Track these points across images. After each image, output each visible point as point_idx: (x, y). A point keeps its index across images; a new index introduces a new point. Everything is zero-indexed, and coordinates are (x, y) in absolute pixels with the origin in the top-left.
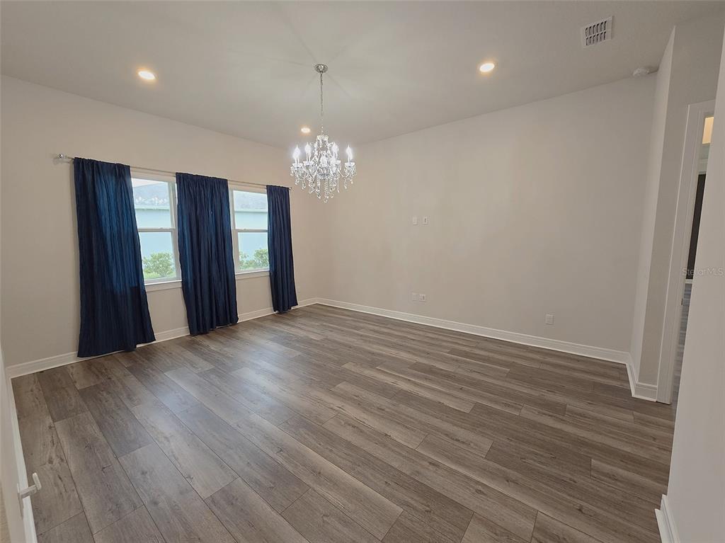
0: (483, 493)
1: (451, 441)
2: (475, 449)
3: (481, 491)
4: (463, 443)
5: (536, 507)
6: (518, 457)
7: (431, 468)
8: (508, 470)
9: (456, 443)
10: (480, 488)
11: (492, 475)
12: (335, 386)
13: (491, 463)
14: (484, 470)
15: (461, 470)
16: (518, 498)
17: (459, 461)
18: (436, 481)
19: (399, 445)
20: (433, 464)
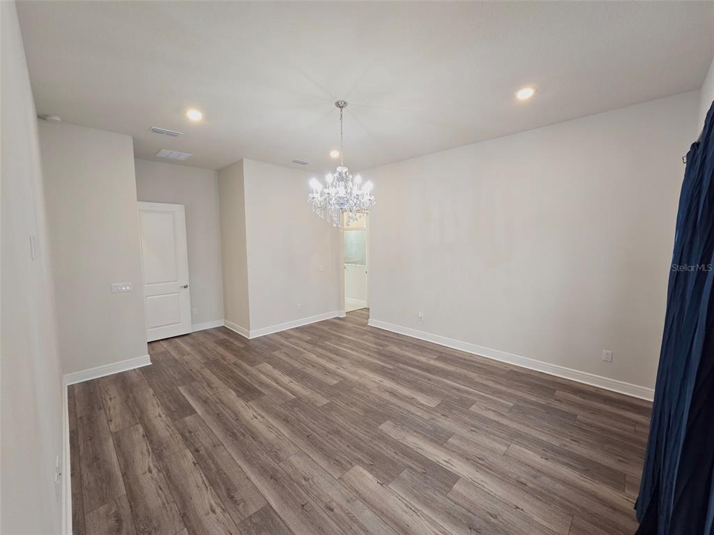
12: (340, 382)
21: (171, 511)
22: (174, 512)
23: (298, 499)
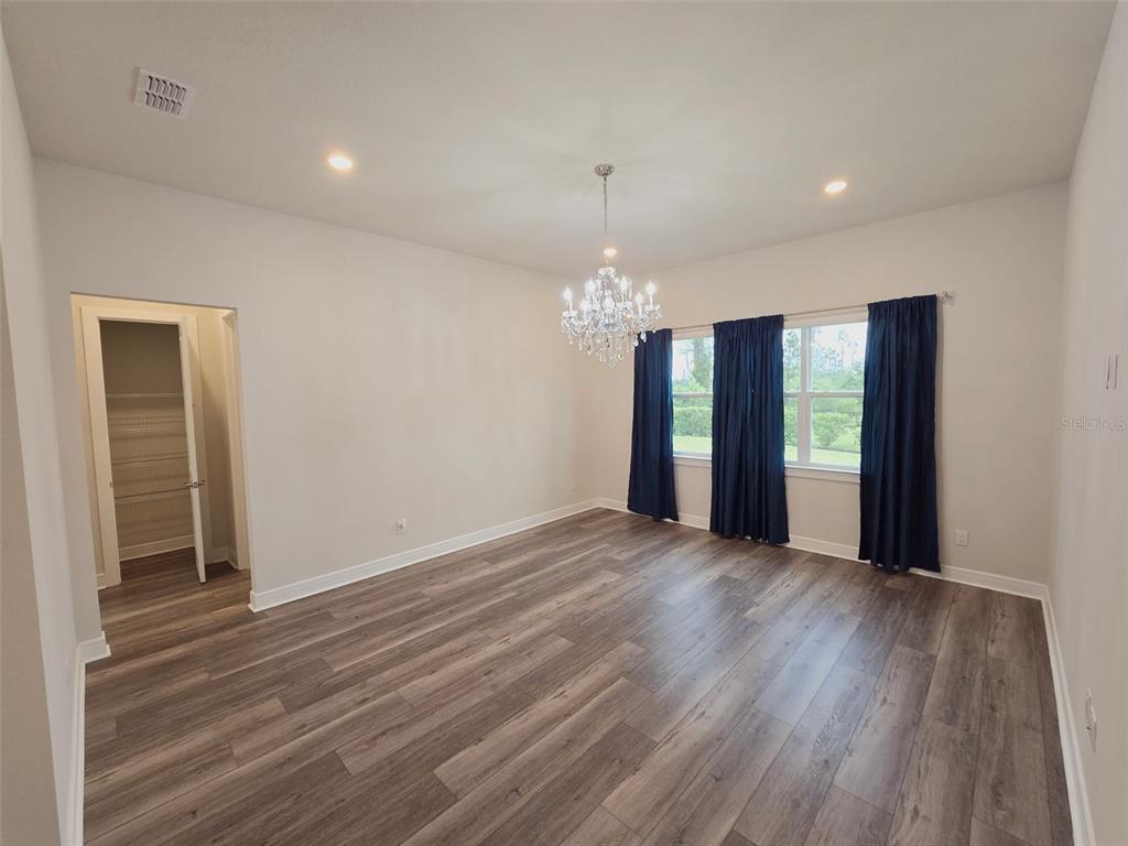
0: (299, 728)
1: (387, 726)
2: (356, 747)
3: (301, 729)
4: (375, 739)
5: (242, 768)
6: (305, 792)
7: (362, 698)
8: (299, 767)
9: (380, 730)
10: (305, 729)
11: (310, 747)
13: (323, 754)
14: (320, 742)
15: (338, 721)
16: (265, 757)
17: (351, 725)
18: (343, 698)
19: (412, 679)
20: (364, 701)
21: (925, 739)
22: (923, 736)
23: (708, 788)
